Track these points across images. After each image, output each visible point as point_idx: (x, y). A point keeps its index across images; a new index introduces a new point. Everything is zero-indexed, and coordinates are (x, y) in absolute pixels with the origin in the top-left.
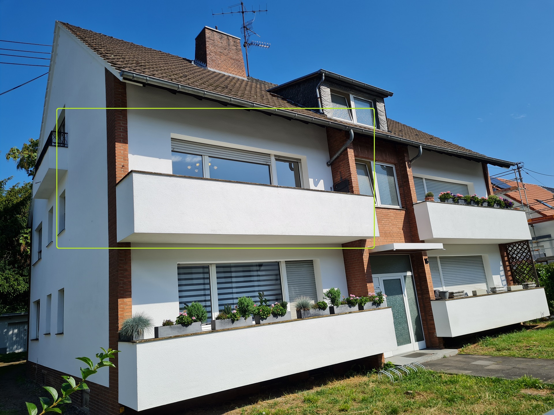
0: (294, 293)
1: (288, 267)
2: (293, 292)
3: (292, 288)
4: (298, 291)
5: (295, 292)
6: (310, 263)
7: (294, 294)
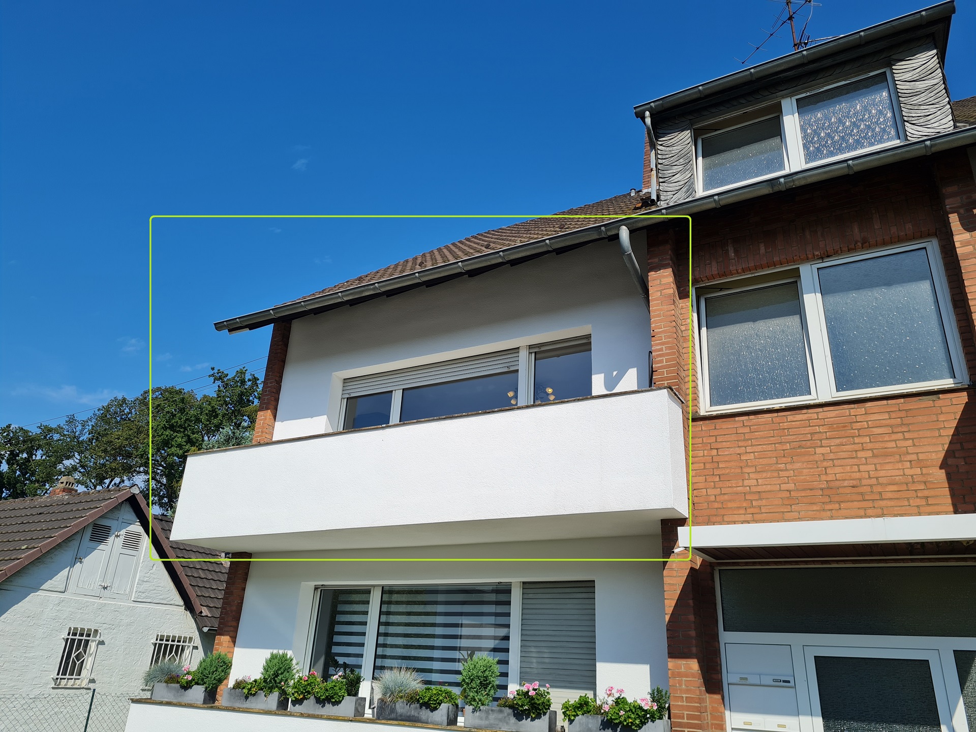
0: (538, 663)
1: (531, 596)
2: (534, 660)
3: (533, 649)
4: (547, 660)
5: (540, 660)
6: (588, 586)
7: (534, 665)
